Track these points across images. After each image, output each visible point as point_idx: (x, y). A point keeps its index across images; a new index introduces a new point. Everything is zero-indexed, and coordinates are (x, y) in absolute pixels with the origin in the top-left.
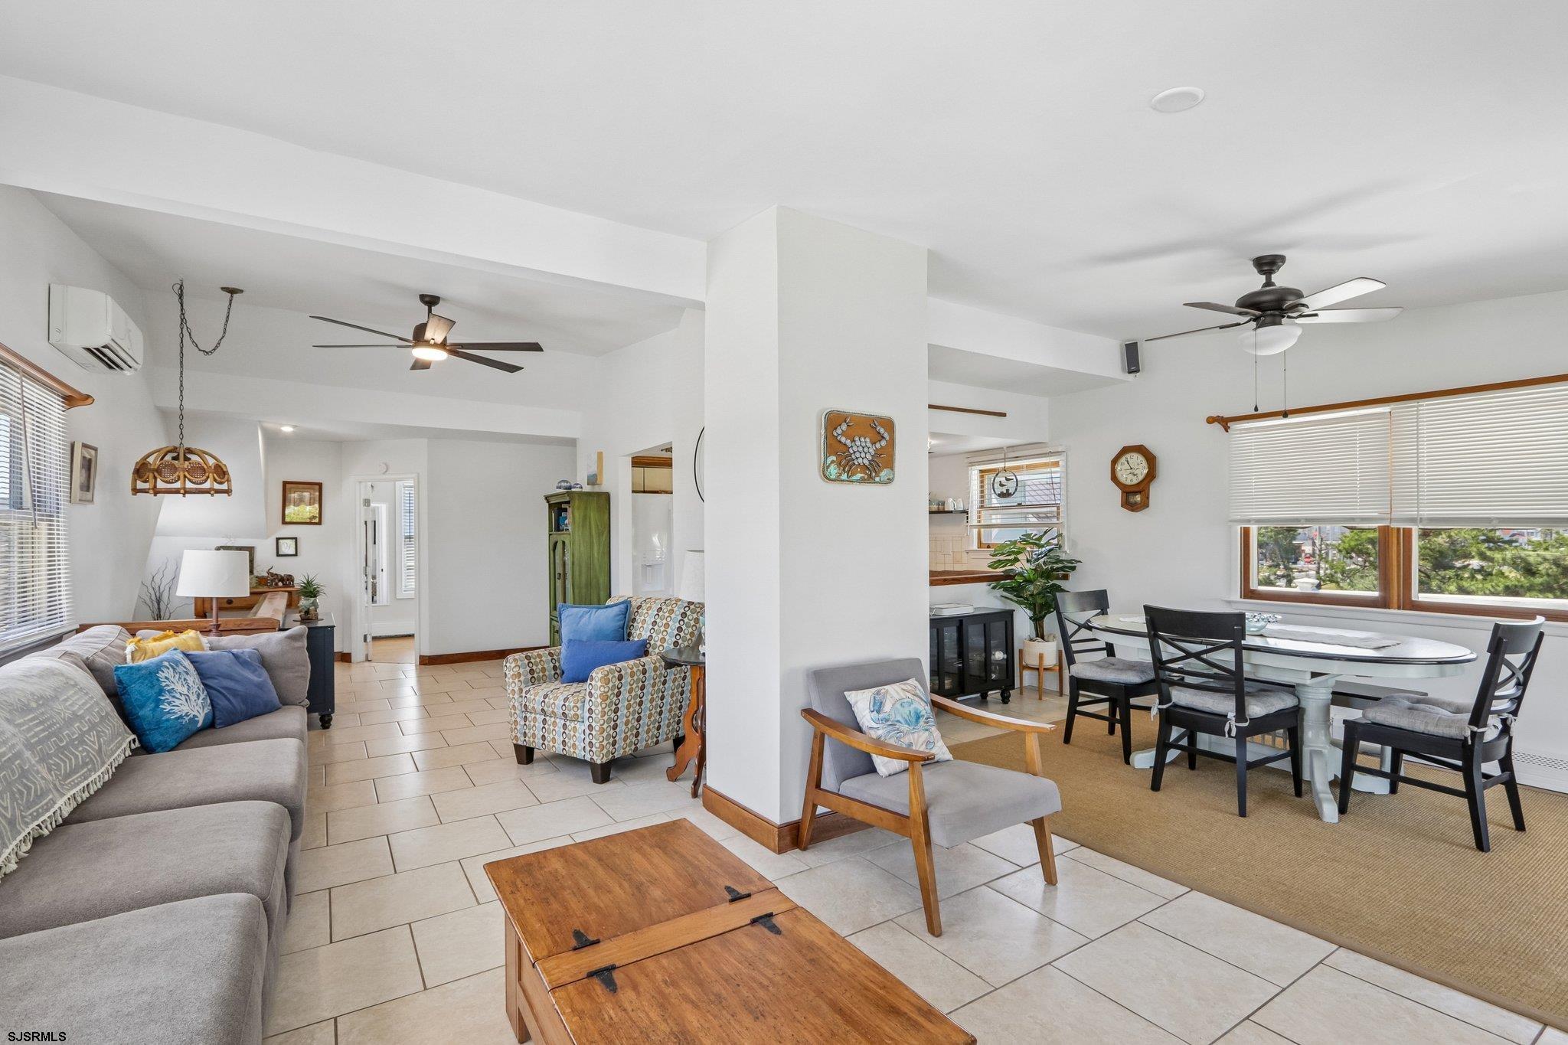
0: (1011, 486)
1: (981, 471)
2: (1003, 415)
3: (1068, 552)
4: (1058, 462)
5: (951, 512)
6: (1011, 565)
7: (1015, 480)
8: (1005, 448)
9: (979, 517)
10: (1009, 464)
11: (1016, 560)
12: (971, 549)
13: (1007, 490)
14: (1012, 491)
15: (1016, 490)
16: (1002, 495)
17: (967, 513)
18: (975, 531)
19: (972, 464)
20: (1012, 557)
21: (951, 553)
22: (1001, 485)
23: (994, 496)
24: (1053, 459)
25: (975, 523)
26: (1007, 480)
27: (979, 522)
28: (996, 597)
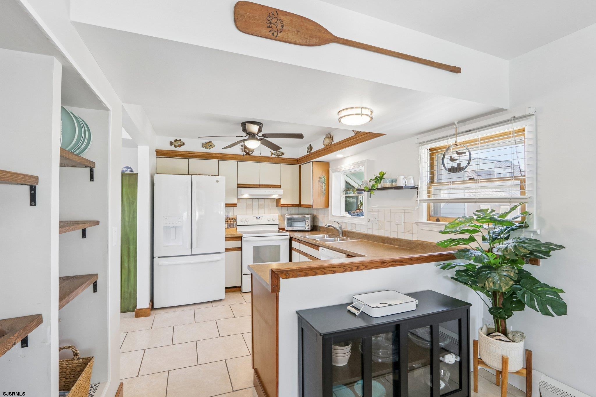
0: (463, 161)
1: (430, 150)
2: (456, 70)
3: (539, 233)
4: (523, 130)
5: (401, 188)
6: (464, 244)
7: (467, 153)
8: (456, 123)
9: (429, 192)
10: (460, 139)
11: (472, 239)
12: (420, 221)
13: (459, 165)
14: (463, 165)
15: (469, 163)
16: (453, 170)
17: (417, 188)
18: (425, 205)
19: (422, 143)
20: (466, 236)
21: (403, 224)
22: (452, 160)
23: (444, 171)
24: (517, 126)
25: (425, 197)
26: (459, 153)
27: (429, 196)
28: (446, 277)
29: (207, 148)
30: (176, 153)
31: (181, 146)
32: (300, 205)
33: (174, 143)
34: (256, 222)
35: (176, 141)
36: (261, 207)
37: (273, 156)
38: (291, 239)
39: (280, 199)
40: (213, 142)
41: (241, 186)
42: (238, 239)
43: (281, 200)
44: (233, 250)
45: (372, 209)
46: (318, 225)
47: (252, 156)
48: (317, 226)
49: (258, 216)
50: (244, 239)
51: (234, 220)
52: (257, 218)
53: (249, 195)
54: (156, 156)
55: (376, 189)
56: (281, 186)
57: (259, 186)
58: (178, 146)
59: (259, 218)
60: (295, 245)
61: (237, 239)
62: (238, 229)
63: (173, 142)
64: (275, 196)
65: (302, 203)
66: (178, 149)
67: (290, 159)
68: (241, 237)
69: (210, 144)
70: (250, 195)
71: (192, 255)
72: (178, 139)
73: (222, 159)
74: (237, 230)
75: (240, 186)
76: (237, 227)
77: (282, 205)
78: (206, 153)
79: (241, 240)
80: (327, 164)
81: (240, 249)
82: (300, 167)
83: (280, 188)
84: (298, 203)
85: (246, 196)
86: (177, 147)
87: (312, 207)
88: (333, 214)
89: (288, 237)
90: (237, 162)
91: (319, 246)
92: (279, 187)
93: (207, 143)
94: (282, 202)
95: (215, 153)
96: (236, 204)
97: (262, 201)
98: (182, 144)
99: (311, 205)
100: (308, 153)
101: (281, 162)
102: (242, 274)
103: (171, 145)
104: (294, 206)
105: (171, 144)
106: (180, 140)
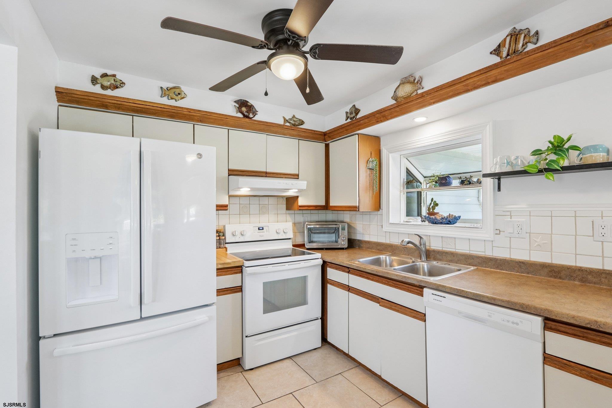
29: (172, 99)
30: (104, 100)
31: (117, 87)
32: (326, 207)
33: (101, 80)
34: (258, 236)
35: (104, 75)
36: (263, 210)
37: (288, 124)
38: (324, 266)
39: (297, 197)
40: (183, 88)
41: (235, 173)
42: (235, 271)
43: (300, 199)
44: (226, 292)
45: (510, 211)
46: (355, 238)
47: (255, 120)
48: (355, 240)
49: (261, 225)
50: (246, 271)
51: (221, 234)
52: (259, 229)
53: (249, 189)
54: (58, 104)
55: (561, 168)
56: (298, 175)
57: (264, 175)
58: (110, 88)
59: (263, 229)
60: (332, 274)
61: (233, 272)
62: (228, 249)
63: (99, 77)
64: (291, 193)
65: (332, 204)
66: (109, 92)
67: (314, 131)
68: (241, 267)
69: (177, 91)
70: (252, 189)
71: (142, 319)
72: (109, 72)
73: (201, 121)
74: (226, 251)
75: (232, 173)
76: (227, 245)
77: (300, 206)
78: (171, 106)
79: (241, 272)
80: (376, 139)
81: (239, 289)
82: (327, 146)
83: (298, 179)
84: (323, 203)
85: (245, 191)
86: (107, 89)
87: (358, 210)
88: (391, 221)
89: (320, 262)
90: (228, 130)
91: (422, 287)
92: (296, 176)
93: (171, 89)
94: (301, 202)
95: (187, 109)
96: (227, 206)
97: (265, 201)
98: (118, 84)
99: (356, 207)
100: (349, 120)
101: (300, 136)
102: (244, 336)
103: (93, 83)
104: (318, 208)
105: (94, 80)
106: (114, 76)
